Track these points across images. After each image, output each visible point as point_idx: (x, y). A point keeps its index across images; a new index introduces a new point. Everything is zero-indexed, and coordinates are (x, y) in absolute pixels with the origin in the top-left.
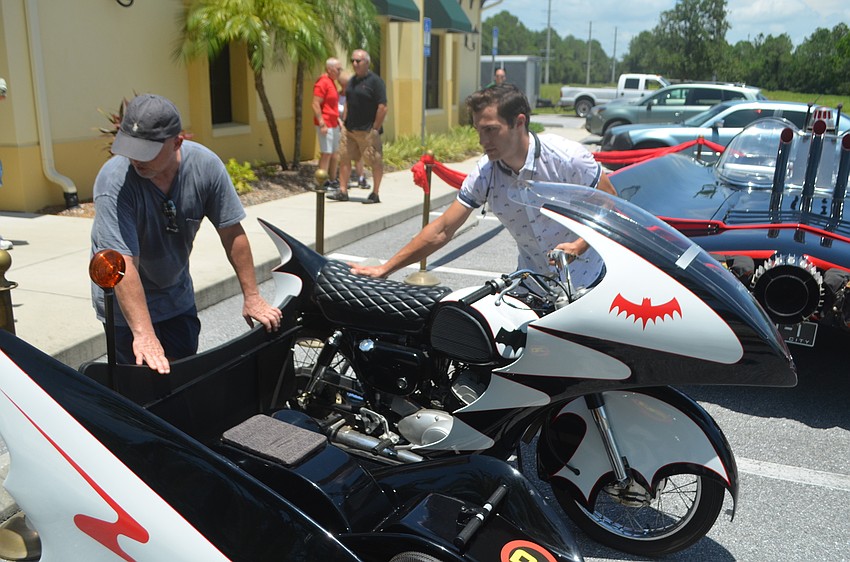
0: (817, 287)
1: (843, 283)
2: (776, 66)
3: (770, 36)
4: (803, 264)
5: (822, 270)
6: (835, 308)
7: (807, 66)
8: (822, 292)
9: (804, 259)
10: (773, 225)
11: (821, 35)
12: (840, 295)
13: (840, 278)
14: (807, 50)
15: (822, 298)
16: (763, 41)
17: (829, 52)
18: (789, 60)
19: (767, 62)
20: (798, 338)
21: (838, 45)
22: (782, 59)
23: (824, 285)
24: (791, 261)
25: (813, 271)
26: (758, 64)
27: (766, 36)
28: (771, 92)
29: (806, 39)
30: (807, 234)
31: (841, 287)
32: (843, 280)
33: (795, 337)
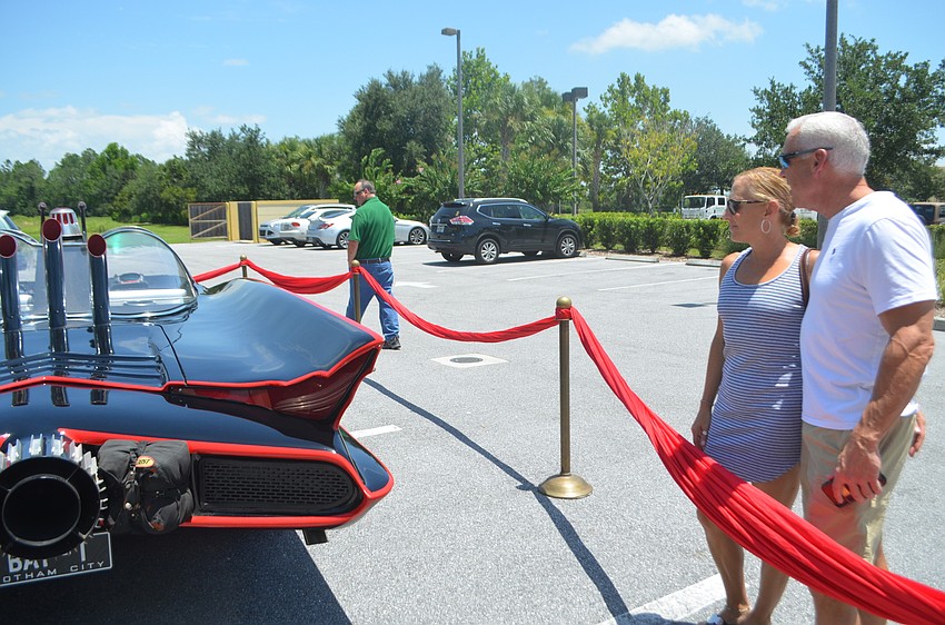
0: (90, 480)
1: (131, 462)
2: (31, 193)
3: (17, 162)
4: (57, 449)
5: (91, 448)
6: (128, 505)
7: (64, 191)
8: (101, 486)
9: (58, 437)
10: (18, 383)
11: (70, 161)
12: (130, 482)
13: (123, 455)
14: (60, 175)
15: (103, 495)
16: (11, 168)
17: (82, 176)
18: (43, 185)
19: (21, 188)
20: (85, 563)
21: (89, 168)
22: (36, 185)
23: (101, 473)
24: (35, 448)
25: (77, 454)
26: (11, 191)
27: (13, 163)
28: (31, 219)
29: (57, 165)
30: (70, 390)
31: (129, 469)
32: (128, 457)
33: (79, 563)
